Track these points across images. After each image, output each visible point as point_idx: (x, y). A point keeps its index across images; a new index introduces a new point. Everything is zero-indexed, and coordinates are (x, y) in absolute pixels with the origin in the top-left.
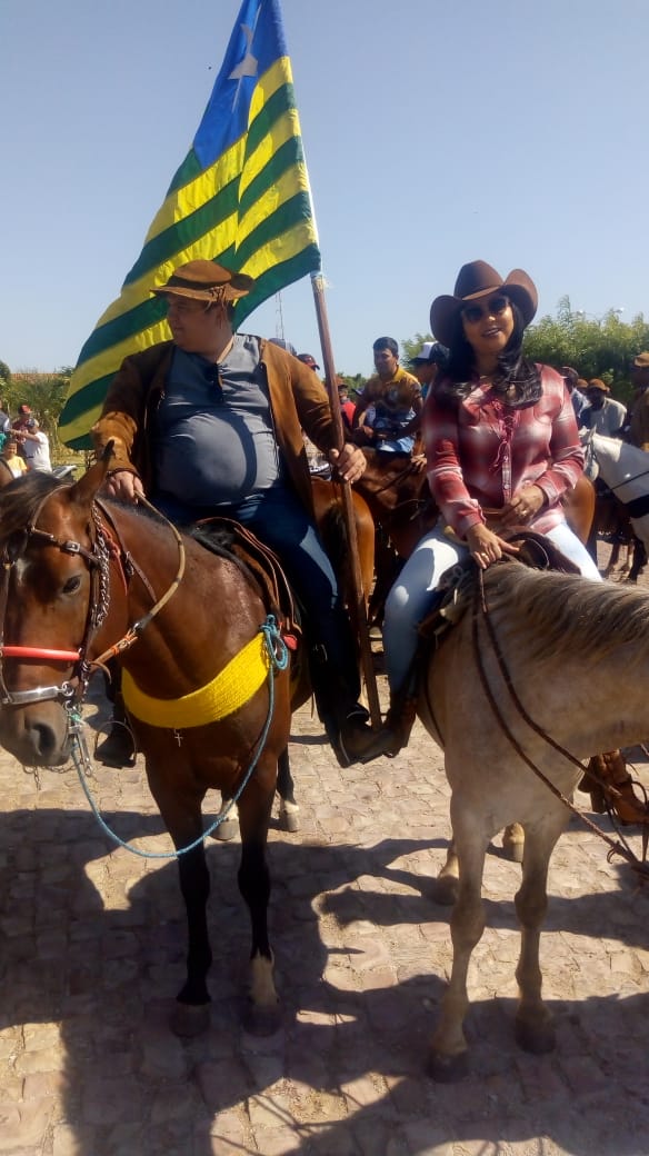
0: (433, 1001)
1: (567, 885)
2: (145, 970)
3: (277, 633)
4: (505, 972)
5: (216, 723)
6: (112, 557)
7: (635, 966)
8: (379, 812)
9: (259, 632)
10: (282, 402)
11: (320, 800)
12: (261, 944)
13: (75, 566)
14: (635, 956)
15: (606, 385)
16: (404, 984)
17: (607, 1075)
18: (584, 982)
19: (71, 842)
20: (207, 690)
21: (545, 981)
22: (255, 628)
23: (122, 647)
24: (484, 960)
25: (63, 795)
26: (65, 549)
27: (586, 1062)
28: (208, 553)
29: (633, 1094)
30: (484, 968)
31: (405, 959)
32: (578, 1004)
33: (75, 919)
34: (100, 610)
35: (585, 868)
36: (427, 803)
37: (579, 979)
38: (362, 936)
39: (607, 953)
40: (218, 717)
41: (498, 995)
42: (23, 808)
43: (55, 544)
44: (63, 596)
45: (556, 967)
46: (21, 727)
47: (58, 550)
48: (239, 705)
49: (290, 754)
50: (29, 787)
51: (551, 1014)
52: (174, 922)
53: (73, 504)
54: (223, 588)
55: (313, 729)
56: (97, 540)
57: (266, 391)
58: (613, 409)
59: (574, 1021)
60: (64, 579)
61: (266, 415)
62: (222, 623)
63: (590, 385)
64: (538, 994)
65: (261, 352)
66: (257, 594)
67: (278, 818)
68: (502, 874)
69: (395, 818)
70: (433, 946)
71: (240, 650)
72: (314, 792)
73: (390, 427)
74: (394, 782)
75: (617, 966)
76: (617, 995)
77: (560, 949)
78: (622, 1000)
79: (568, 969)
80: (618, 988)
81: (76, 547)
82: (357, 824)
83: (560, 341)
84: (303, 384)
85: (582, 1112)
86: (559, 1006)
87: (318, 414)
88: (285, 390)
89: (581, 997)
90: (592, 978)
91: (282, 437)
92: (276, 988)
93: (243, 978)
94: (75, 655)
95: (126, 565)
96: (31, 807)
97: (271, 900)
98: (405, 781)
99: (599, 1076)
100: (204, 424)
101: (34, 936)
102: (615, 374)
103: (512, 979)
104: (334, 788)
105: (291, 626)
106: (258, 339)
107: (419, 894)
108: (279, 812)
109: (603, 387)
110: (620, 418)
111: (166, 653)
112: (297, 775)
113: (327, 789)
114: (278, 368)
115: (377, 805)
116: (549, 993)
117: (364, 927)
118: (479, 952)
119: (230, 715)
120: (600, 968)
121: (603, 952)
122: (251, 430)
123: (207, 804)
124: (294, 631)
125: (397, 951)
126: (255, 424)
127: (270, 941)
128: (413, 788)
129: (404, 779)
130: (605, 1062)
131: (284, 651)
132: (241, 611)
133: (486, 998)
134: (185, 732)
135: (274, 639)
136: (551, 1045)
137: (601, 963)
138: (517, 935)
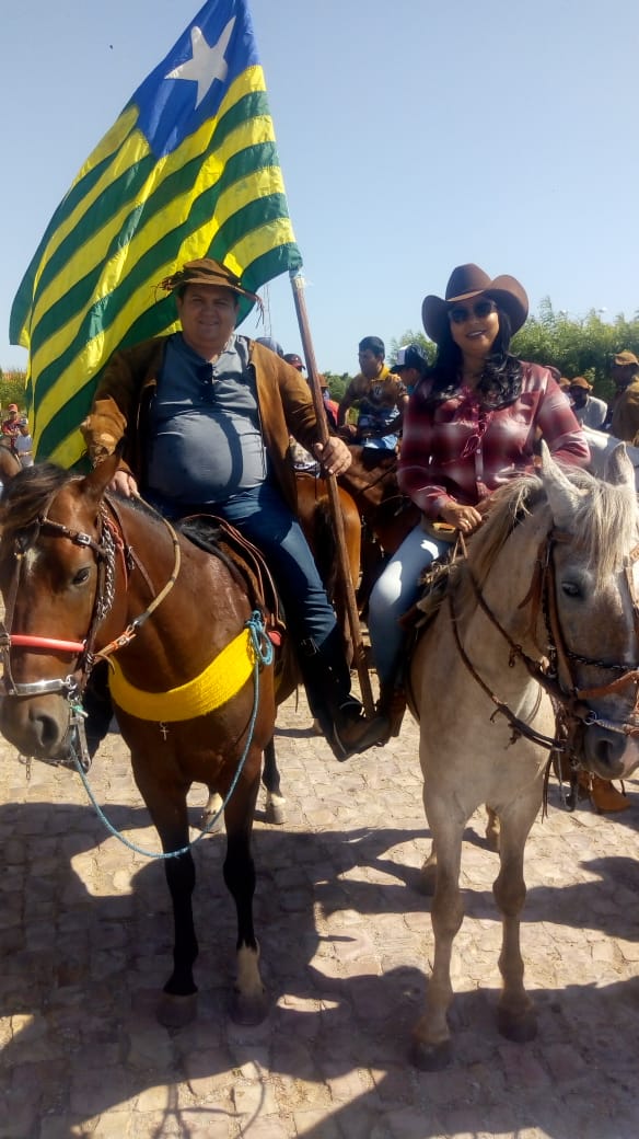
0: (417, 991)
1: (549, 875)
2: (132, 962)
3: (262, 629)
4: (488, 961)
5: (202, 717)
6: (117, 551)
7: (616, 955)
8: (364, 804)
9: (244, 628)
10: (269, 404)
11: (306, 792)
12: (246, 935)
13: (84, 558)
14: (616, 945)
15: (590, 383)
16: (389, 974)
17: (588, 1062)
18: (565, 970)
19: (60, 835)
20: (194, 685)
21: (527, 969)
22: (241, 625)
23: (121, 644)
24: (468, 949)
25: (52, 789)
26: (76, 540)
27: (567, 1049)
28: (197, 548)
29: (614, 1081)
30: (467, 957)
31: (389, 949)
32: (558, 992)
33: (64, 912)
34: (105, 603)
35: (566, 858)
36: (412, 795)
37: (561, 967)
38: (347, 927)
39: (589, 942)
40: (204, 712)
41: (483, 986)
42: (13, 801)
43: (67, 535)
44: (72, 587)
45: (538, 957)
46: (25, 719)
47: (69, 542)
48: (225, 699)
49: (276, 747)
50: (19, 781)
51: (533, 1003)
52: (162, 913)
53: (83, 497)
54: (210, 583)
55: (300, 722)
56: (104, 533)
57: (254, 392)
58: (596, 407)
59: (556, 1009)
60: (74, 570)
61: (254, 416)
62: (210, 619)
63: (573, 383)
64: (520, 983)
65: (251, 352)
66: (243, 591)
67: (264, 810)
68: (486, 865)
69: (380, 810)
70: (417, 935)
71: (226, 645)
72: (301, 785)
73: (373, 424)
74: (380, 774)
75: (597, 956)
76: (595, 984)
77: (542, 938)
78: (602, 989)
79: (550, 958)
80: (599, 977)
81: (87, 540)
82: (342, 816)
83: (543, 340)
84: (290, 385)
85: (563, 1099)
86: (542, 995)
87: (302, 415)
88: (273, 392)
89: (561, 985)
90: (573, 966)
91: (269, 437)
92: (262, 979)
93: (229, 967)
94: (79, 646)
95: (128, 559)
96: (21, 801)
97: (257, 891)
98: (390, 774)
99: (580, 1063)
100: (193, 423)
101: (23, 928)
102: (597, 373)
103: (494, 969)
104: (319, 781)
105: (276, 622)
106: (247, 339)
107: (403, 884)
108: (266, 805)
109: (585, 385)
110: (601, 415)
111: (159, 647)
112: (283, 768)
113: (313, 782)
114: (266, 369)
115: (362, 797)
116: (531, 982)
117: (350, 918)
118: (461, 940)
119: (216, 710)
120: (582, 956)
121: (584, 941)
122: (238, 432)
123: (193, 797)
124: (278, 628)
125: (382, 941)
126: (243, 425)
127: (256, 933)
128: (397, 780)
129: (388, 771)
130: (586, 1050)
131: (269, 647)
132: (227, 607)
133: (469, 988)
134: (170, 726)
135: (260, 635)
136: (534, 1034)
137: (582, 952)
138: (499, 925)
